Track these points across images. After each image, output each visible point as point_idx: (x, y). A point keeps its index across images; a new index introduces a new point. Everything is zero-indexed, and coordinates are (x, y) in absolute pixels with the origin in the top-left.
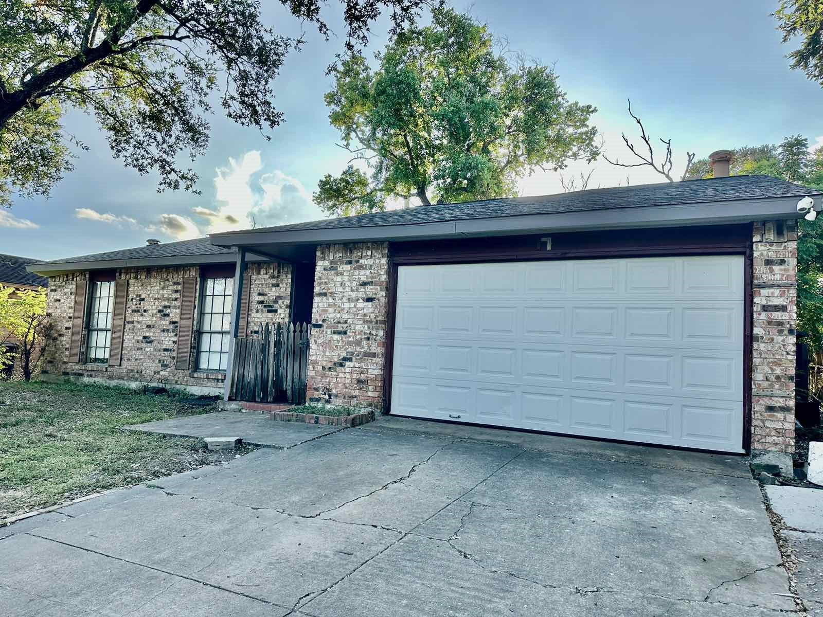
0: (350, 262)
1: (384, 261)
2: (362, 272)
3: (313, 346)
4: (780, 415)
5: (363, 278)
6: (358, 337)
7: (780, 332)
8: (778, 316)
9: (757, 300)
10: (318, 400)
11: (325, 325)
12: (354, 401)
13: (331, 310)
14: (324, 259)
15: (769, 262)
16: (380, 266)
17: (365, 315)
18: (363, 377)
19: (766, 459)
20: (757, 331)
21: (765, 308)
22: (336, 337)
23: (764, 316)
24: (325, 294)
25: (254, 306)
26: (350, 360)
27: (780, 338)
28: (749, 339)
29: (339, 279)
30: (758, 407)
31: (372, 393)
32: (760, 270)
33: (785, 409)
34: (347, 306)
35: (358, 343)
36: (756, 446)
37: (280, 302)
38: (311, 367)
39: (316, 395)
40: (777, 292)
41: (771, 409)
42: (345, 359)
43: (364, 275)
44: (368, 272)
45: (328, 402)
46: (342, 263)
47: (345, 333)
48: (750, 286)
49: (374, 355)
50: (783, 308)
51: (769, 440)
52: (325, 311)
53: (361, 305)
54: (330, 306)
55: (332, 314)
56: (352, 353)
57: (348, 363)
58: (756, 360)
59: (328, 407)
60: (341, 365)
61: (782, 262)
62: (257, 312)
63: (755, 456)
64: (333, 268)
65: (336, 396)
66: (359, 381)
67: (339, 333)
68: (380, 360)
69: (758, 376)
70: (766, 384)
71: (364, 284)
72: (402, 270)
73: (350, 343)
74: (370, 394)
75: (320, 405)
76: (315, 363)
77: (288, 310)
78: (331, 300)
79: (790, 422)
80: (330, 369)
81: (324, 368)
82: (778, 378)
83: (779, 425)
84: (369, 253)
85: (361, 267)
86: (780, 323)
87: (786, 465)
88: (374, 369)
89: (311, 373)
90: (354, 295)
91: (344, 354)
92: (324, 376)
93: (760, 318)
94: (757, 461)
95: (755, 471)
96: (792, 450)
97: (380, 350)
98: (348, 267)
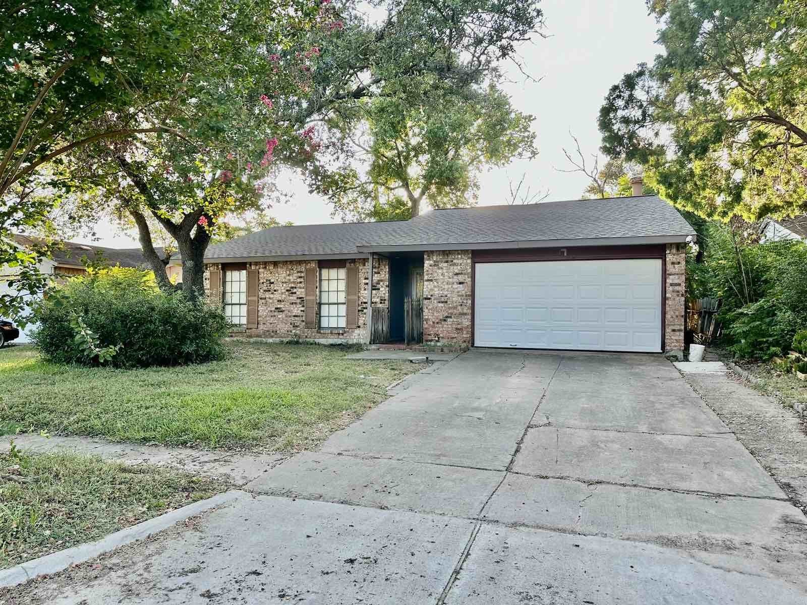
0: (447, 262)
1: (469, 261)
2: (455, 267)
3: (426, 310)
4: (678, 333)
5: (456, 271)
6: (455, 304)
7: (678, 295)
8: (677, 288)
9: (668, 281)
10: (431, 341)
11: (433, 298)
12: (455, 340)
13: (436, 289)
14: (429, 259)
15: (673, 263)
16: (467, 264)
17: (458, 292)
18: (459, 327)
19: (672, 353)
20: (668, 295)
21: (671, 285)
22: (440, 305)
23: (671, 288)
24: (431, 280)
25: (362, 286)
26: (451, 317)
27: (678, 298)
28: (664, 299)
29: (440, 271)
30: (668, 330)
31: (466, 335)
32: (669, 267)
33: (680, 330)
34: (446, 287)
35: (455, 308)
36: (668, 348)
37: (381, 283)
38: (425, 322)
39: (430, 337)
40: (677, 277)
41: (674, 330)
42: (447, 317)
43: (457, 269)
44: (459, 267)
45: (438, 341)
46: (442, 262)
47: (446, 302)
48: (665, 274)
49: (466, 314)
50: (679, 285)
51: (673, 344)
52: (432, 290)
53: (455, 286)
54: (435, 287)
55: (436, 292)
56: (452, 313)
57: (449, 319)
58: (668, 309)
59: (439, 344)
60: (445, 320)
61: (679, 263)
62: (365, 290)
63: (667, 352)
64: (436, 264)
65: (443, 338)
66: (457, 329)
67: (442, 302)
68: (469, 317)
69: (668, 316)
70: (671, 320)
71: (457, 274)
72: (477, 265)
73: (449, 308)
74: (465, 336)
75: (433, 343)
76: (427, 320)
77: (387, 289)
78: (435, 283)
79: (681, 336)
80: (438, 323)
81: (434, 323)
82: (677, 316)
83: (677, 338)
84: (460, 256)
85: (455, 264)
86: (678, 292)
87: (680, 355)
88: (466, 322)
89: (425, 326)
90: (451, 280)
91: (446, 314)
92: (433, 327)
93: (669, 289)
94: (668, 355)
95: (668, 358)
96: (683, 348)
97: (469, 311)
98: (446, 264)
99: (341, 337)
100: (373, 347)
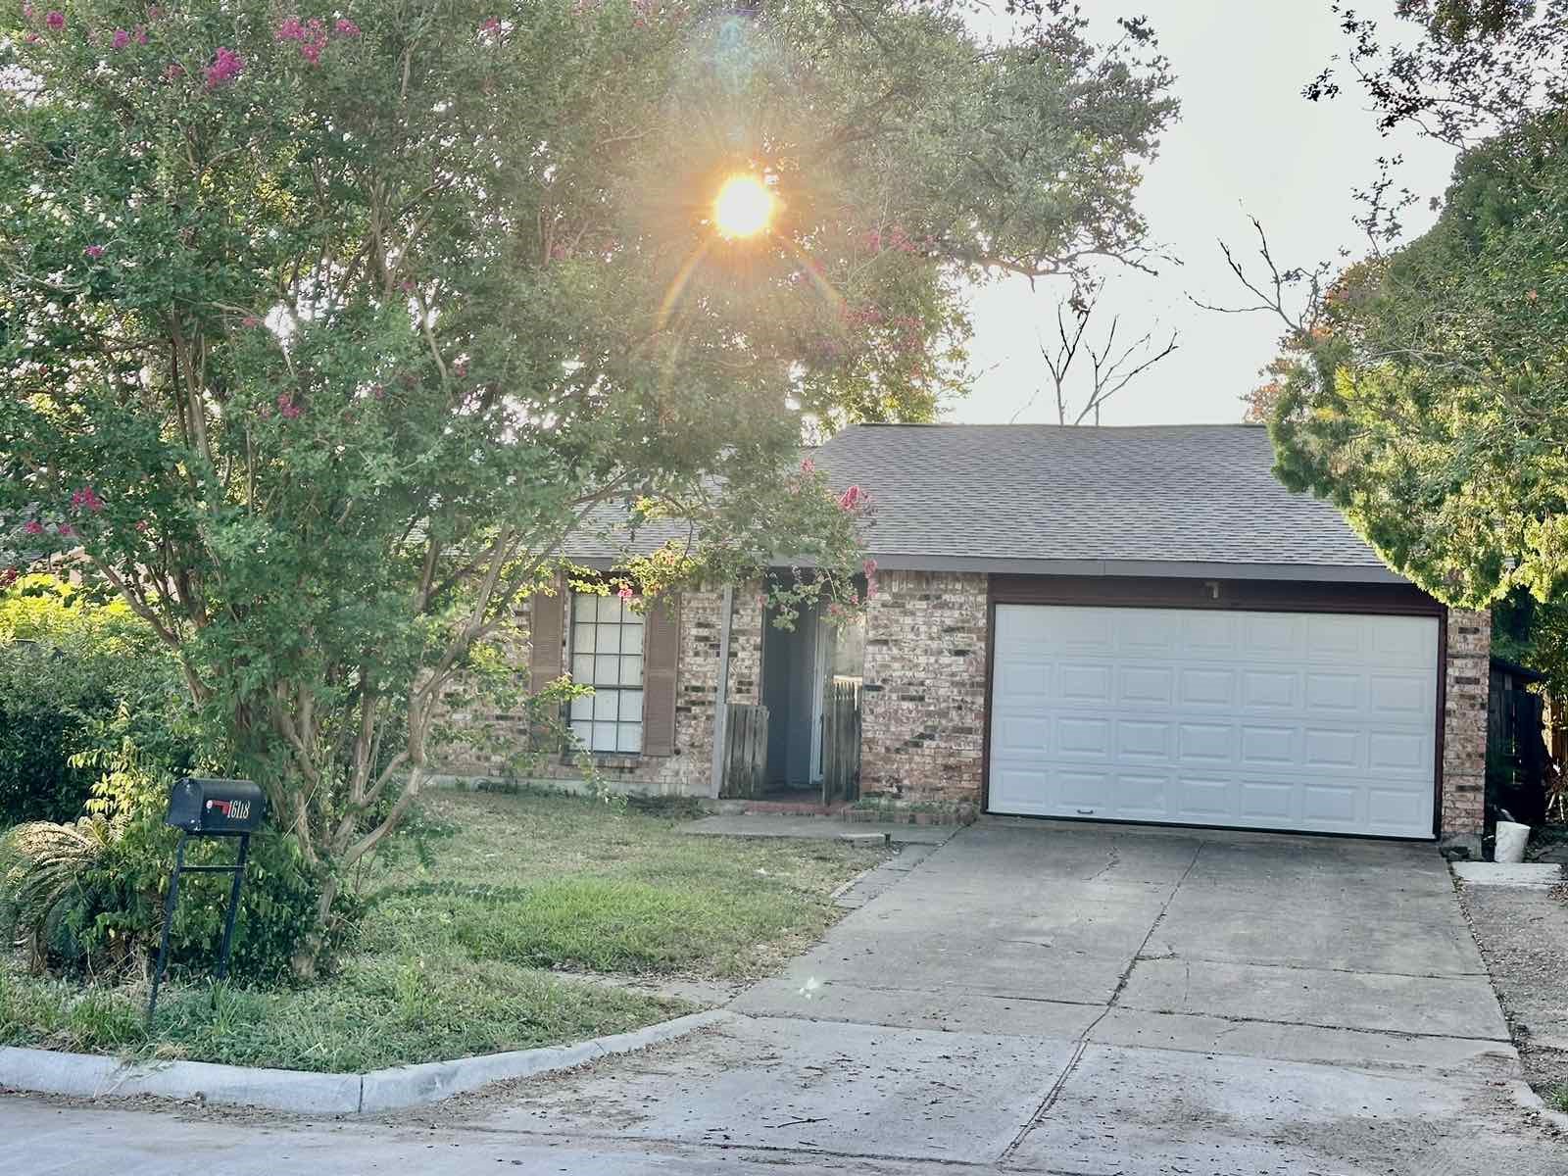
0: (926, 598)
1: (982, 599)
2: (947, 613)
3: (869, 718)
4: (1470, 795)
5: (948, 622)
6: (943, 705)
7: (1473, 706)
8: (1470, 689)
9: (1450, 671)
10: (880, 795)
11: (887, 688)
12: (940, 795)
13: (896, 665)
14: (880, 590)
15: (1463, 630)
16: (977, 606)
17: (953, 675)
18: (952, 761)
19: (1457, 842)
20: (1449, 705)
21: (1458, 680)
22: (906, 705)
23: (1456, 689)
24: (886, 642)
25: (691, 645)
26: (931, 738)
27: (1472, 713)
28: (1442, 713)
29: (908, 620)
30: (1449, 787)
31: (968, 783)
32: (1454, 638)
33: (1475, 789)
34: (923, 660)
35: (944, 714)
36: (1447, 828)
37: (742, 639)
38: (865, 748)
39: (876, 787)
40: (1470, 662)
41: (1461, 789)
42: (922, 736)
43: (950, 618)
44: (956, 613)
45: (897, 797)
46: (912, 597)
47: (922, 699)
48: (1444, 656)
49: (970, 731)
50: (1476, 681)
51: (1459, 822)
52: (886, 666)
53: (945, 660)
54: (894, 659)
55: (897, 672)
56: (934, 728)
57: (926, 743)
58: (1448, 737)
59: (899, 804)
60: (917, 745)
61: (1476, 631)
62: (697, 654)
63: (1445, 840)
64: (898, 603)
65: (910, 788)
66: (947, 768)
67: (912, 699)
68: (979, 738)
69: (1449, 754)
70: (1457, 762)
71: (950, 630)
72: (1000, 608)
73: (929, 714)
74: (964, 784)
75: (884, 802)
76: (872, 741)
77: (758, 654)
78: (895, 651)
79: (1477, 802)
80: (898, 751)
81: (888, 749)
82: (1469, 755)
83: (1468, 806)
84: (958, 586)
85: (944, 605)
86: (1473, 697)
87: (1475, 846)
88: (971, 752)
89: (866, 756)
90: (934, 645)
91: (921, 730)
92: (887, 760)
93: (1453, 690)
94: (1446, 845)
95: (1444, 853)
96: (1481, 831)
97: (979, 724)
98: (923, 604)
99: (627, 776)
100: (729, 806)
